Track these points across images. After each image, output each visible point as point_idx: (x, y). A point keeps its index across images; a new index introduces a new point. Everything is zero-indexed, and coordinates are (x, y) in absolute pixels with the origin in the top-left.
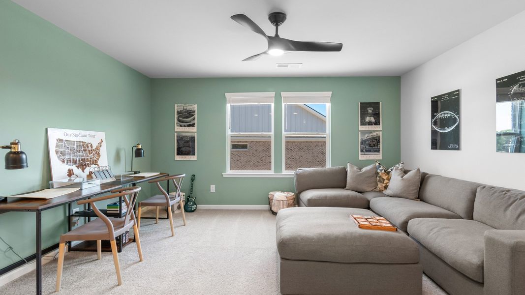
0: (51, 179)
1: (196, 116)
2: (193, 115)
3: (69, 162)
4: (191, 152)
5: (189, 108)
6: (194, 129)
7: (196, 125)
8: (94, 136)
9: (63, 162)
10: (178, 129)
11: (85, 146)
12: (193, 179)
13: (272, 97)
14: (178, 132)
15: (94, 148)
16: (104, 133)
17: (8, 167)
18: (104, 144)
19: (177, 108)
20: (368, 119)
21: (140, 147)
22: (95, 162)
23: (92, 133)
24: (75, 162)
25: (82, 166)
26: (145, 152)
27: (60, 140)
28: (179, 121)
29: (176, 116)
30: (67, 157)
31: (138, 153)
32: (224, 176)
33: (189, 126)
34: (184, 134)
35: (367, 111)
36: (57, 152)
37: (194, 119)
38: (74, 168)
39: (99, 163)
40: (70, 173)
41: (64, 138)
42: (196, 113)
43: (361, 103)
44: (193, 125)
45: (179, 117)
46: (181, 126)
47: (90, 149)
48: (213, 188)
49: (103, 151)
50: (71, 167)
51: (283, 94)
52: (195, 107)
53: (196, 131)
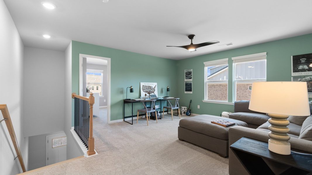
0: (141, 96)
1: (192, 74)
2: (191, 74)
3: (145, 92)
4: (190, 90)
5: (189, 71)
6: (191, 80)
7: (192, 78)
8: (153, 84)
9: (144, 92)
10: (186, 80)
11: (150, 87)
12: (191, 102)
13: (227, 61)
14: (185, 82)
15: (153, 88)
16: (157, 83)
17: (130, 92)
18: (156, 87)
19: (185, 71)
20: (301, 67)
21: (168, 88)
22: (153, 92)
23: (152, 83)
24: (147, 92)
25: (149, 93)
26: (170, 89)
27: (143, 86)
28: (186, 77)
29: (185, 75)
30: (145, 90)
31: (168, 90)
32: (203, 102)
33: (190, 78)
34: (188, 82)
35: (300, 61)
36: (142, 89)
37: (191, 76)
38: (147, 93)
39: (154, 93)
40: (146, 95)
41: (144, 85)
42: (192, 73)
43: (293, 56)
44: (191, 78)
45: (186, 75)
46: (187, 79)
47: (152, 88)
48: (199, 107)
49: (156, 89)
50: (146, 93)
51: (233, 58)
52: (192, 70)
53: (192, 80)
